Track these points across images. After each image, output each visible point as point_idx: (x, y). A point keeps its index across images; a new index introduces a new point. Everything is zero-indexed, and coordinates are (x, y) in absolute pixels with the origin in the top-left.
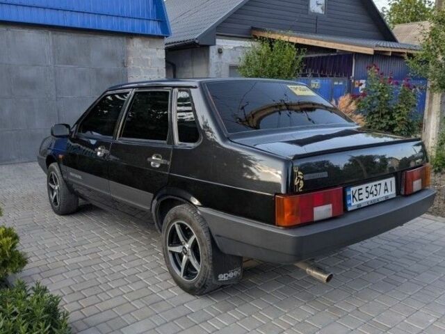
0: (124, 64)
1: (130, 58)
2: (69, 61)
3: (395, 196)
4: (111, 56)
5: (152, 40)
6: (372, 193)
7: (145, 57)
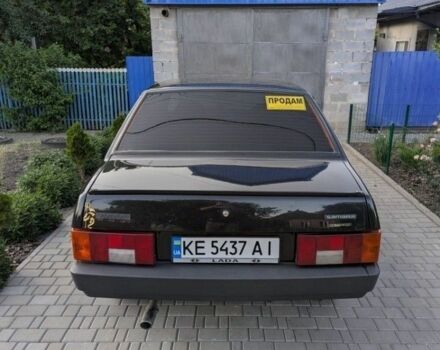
0: (325, 38)
1: (332, 31)
2: (267, 38)
3: (277, 262)
4: (311, 30)
5: (361, 8)
6: (226, 250)
7: (350, 29)
